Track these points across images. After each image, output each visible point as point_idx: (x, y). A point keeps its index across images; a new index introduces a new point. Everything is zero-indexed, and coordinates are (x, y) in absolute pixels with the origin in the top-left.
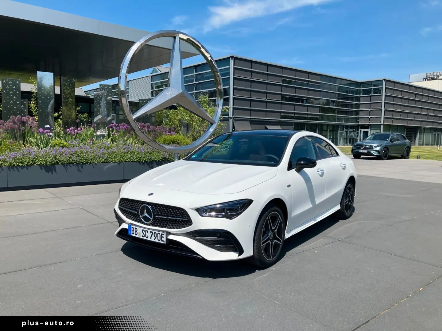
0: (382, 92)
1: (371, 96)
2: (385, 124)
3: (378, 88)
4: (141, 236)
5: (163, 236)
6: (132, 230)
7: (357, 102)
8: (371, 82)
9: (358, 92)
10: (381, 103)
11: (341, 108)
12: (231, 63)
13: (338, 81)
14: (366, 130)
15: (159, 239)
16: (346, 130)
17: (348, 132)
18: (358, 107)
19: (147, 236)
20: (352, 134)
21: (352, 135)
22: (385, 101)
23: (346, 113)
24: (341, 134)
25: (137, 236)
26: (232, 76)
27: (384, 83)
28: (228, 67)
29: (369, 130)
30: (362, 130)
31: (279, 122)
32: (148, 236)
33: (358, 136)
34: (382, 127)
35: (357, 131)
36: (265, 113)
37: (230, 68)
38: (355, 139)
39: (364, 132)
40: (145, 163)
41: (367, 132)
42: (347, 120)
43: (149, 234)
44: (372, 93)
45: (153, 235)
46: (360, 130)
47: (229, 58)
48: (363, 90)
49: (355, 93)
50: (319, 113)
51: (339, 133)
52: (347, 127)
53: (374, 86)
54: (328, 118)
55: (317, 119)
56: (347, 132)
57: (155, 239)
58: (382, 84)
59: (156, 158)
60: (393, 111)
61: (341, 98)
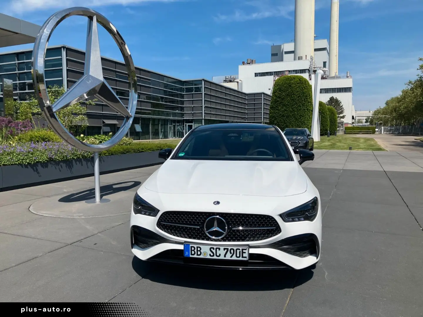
0: (201, 90)
1: (193, 94)
2: (206, 118)
3: (199, 87)
4: (209, 255)
5: (244, 251)
6: (192, 250)
7: (182, 99)
8: (192, 82)
9: (182, 90)
10: (202, 100)
11: (169, 104)
12: (63, 53)
13: (166, 79)
14: (190, 124)
15: (238, 256)
16: (174, 124)
17: (176, 126)
18: (183, 104)
19: (218, 255)
20: (179, 127)
21: (179, 129)
22: (204, 98)
23: (173, 108)
24: (170, 127)
25: (201, 256)
26: (64, 68)
27: (203, 82)
28: (60, 57)
29: (192, 124)
30: (187, 124)
31: (115, 117)
32: (220, 255)
33: (184, 129)
34: (203, 121)
35: (182, 125)
36: (102, 107)
37: (62, 58)
38: (181, 132)
39: (189, 125)
40: (28, 166)
41: (192, 126)
42: (175, 115)
43: (222, 252)
44: (194, 91)
45: (229, 252)
46: (185, 124)
47: (60, 48)
48: (186, 88)
49: (179, 91)
50: (151, 108)
51: (169, 127)
52: (174, 121)
53: (195, 85)
54: (159, 113)
55: (149, 114)
56: (174, 126)
57: (231, 257)
58: (202, 84)
59: (40, 159)
60: (211, 108)
61: (169, 95)
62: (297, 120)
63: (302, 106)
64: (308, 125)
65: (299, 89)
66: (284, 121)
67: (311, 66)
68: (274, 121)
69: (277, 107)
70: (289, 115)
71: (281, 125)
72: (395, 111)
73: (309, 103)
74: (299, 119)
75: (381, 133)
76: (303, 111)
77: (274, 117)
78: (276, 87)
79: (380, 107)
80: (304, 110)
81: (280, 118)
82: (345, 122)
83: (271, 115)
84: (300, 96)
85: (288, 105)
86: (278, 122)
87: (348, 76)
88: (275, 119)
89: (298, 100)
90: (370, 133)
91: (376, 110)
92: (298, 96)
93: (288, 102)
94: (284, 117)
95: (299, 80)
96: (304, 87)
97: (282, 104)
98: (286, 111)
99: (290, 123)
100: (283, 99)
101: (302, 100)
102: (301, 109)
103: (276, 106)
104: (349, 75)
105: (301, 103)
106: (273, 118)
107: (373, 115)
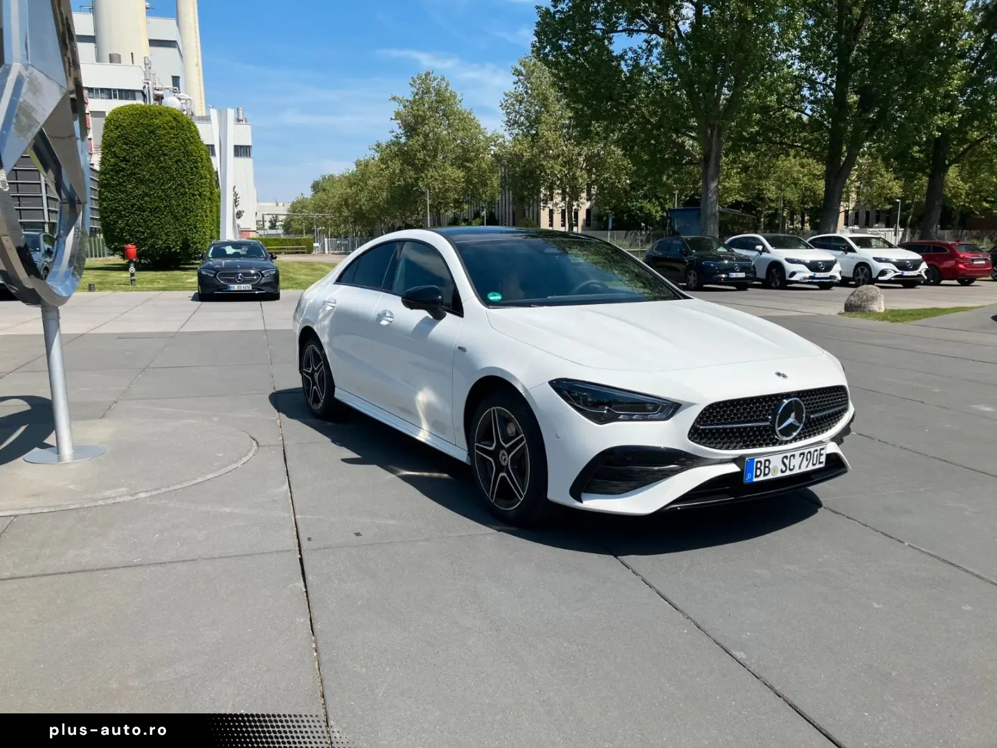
4: (780, 471)
5: (821, 452)
6: (757, 468)
15: (815, 462)
25: (770, 477)
32: (794, 466)
43: (796, 461)
45: (805, 458)
57: (807, 466)
62: (178, 220)
63: (186, 186)
64: (204, 232)
65: (176, 143)
66: (145, 222)
67: (148, 84)
68: (117, 222)
69: (120, 184)
70: (156, 208)
71: (138, 232)
72: (347, 205)
73: (201, 178)
74: (182, 217)
75: (324, 253)
76: (190, 198)
77: (113, 211)
78: (112, 131)
79: (302, 194)
80: (194, 195)
81: (133, 213)
82: (242, 227)
83: (105, 204)
84: (180, 160)
85: (153, 182)
86: (127, 224)
87: (241, 118)
88: (118, 217)
89: (176, 169)
90: (303, 253)
91: (295, 201)
92: (175, 159)
93: (151, 175)
94: (144, 211)
95: (174, 118)
96: (189, 139)
97: (134, 179)
98: (147, 195)
99: (162, 227)
100: (136, 165)
101: (187, 172)
102: (186, 193)
103: (118, 181)
104: (243, 116)
105: (183, 178)
106: (111, 212)
107: (289, 211)
